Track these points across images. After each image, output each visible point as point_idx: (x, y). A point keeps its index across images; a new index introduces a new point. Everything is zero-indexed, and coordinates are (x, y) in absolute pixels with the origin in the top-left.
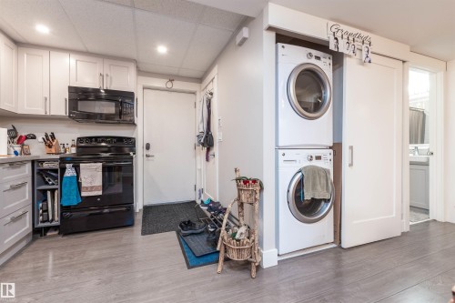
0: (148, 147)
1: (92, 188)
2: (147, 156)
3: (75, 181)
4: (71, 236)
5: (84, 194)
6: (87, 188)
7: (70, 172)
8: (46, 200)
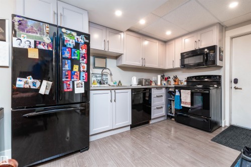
0: (236, 81)
1: (186, 103)
2: (236, 88)
3: (179, 98)
4: (179, 124)
5: (182, 105)
6: (184, 102)
7: (177, 94)
8: (171, 104)
